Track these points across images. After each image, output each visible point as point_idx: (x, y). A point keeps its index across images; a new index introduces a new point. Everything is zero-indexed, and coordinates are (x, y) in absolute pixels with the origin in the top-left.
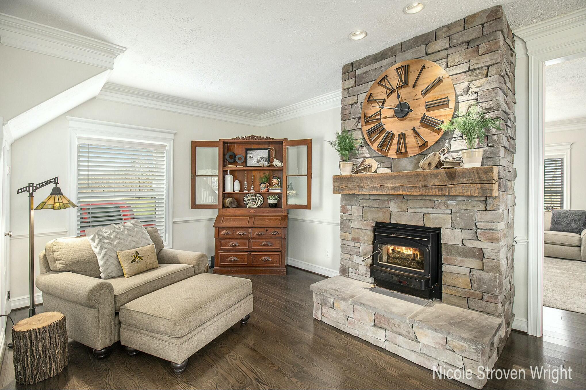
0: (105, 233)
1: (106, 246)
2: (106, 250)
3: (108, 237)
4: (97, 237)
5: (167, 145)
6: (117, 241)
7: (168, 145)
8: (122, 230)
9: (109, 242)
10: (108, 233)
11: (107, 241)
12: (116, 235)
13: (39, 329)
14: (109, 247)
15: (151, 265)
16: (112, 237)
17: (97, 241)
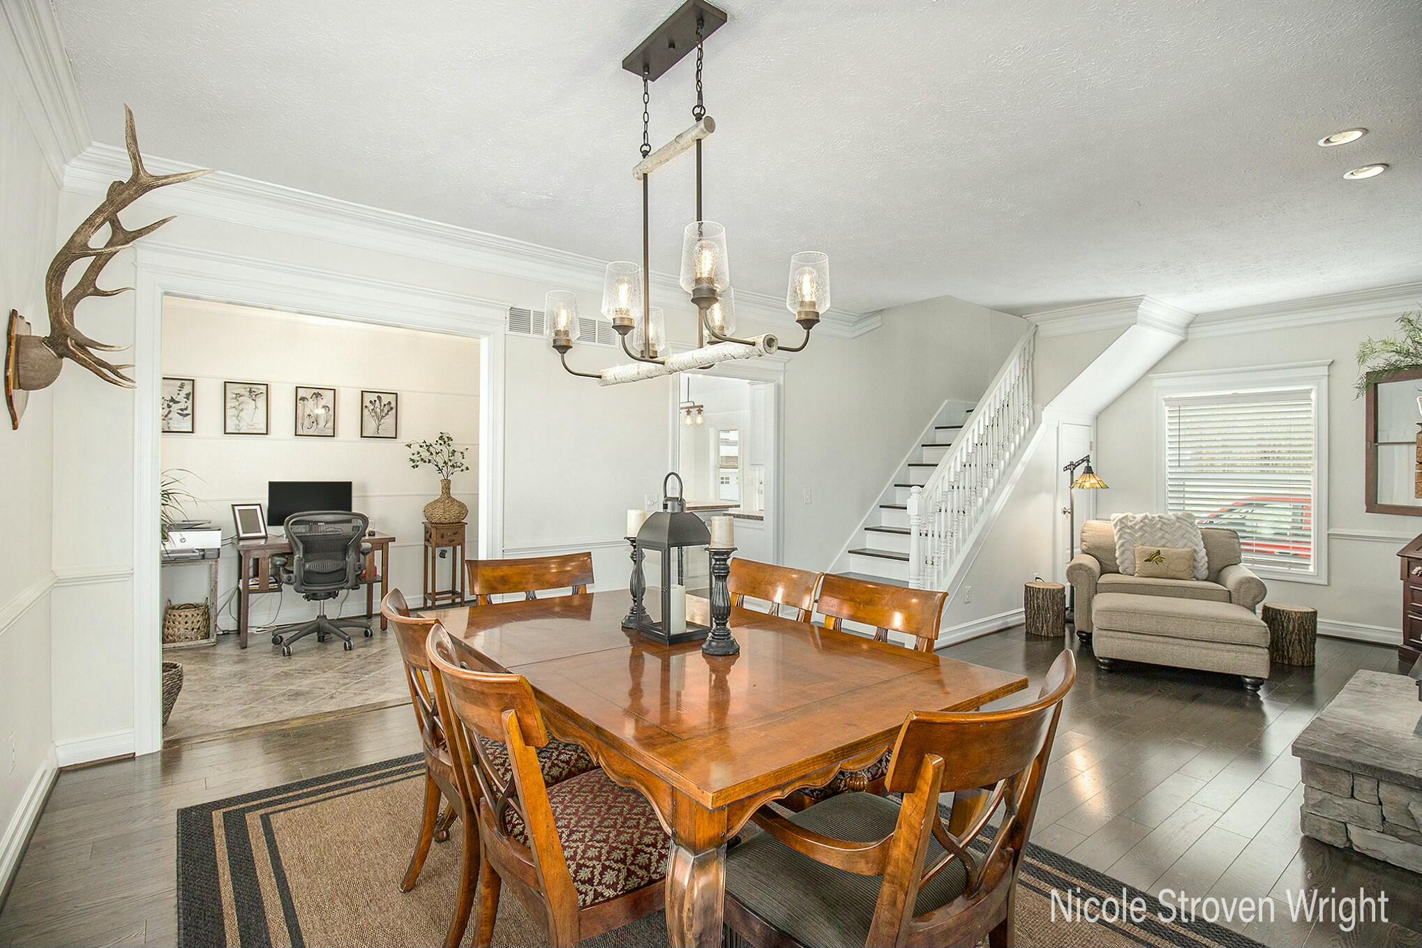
0: (1130, 521)
1: (1125, 536)
2: (1125, 540)
3: (1131, 526)
4: (1119, 524)
5: (1311, 390)
6: (1140, 534)
7: (1316, 388)
8: (1154, 522)
9: (1131, 533)
10: (1133, 523)
11: (1129, 531)
12: (1143, 526)
13: (1054, 590)
14: (1129, 538)
15: (1174, 573)
16: (1137, 527)
17: (1118, 528)
